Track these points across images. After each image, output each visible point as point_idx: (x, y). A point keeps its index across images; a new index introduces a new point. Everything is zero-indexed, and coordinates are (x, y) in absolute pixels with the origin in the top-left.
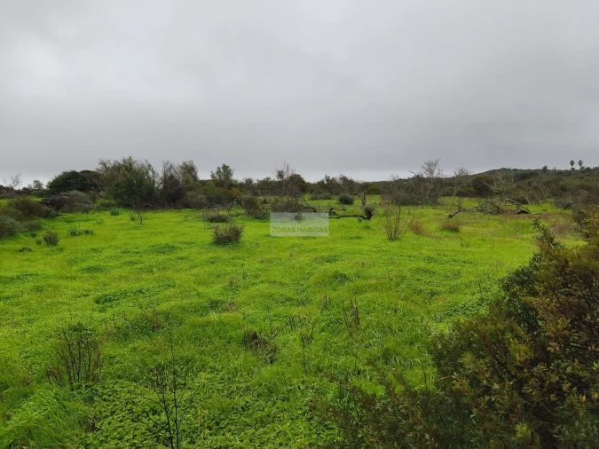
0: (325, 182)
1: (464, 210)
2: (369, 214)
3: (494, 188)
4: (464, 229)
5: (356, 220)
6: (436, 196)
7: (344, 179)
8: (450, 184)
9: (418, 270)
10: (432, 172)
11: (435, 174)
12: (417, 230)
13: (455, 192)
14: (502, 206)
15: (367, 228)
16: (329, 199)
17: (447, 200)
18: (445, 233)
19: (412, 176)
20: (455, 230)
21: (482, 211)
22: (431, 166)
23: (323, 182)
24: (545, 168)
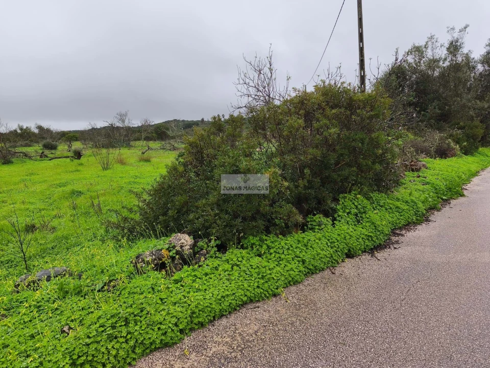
0: (19, 131)
1: (152, 149)
2: (78, 155)
3: (170, 133)
4: (154, 160)
5: (68, 160)
6: (129, 140)
7: (40, 128)
8: (139, 131)
9: (130, 183)
10: (123, 121)
11: (127, 124)
12: (122, 162)
13: (143, 137)
14: (176, 145)
15: (81, 164)
16: (30, 146)
17: (138, 143)
18: (142, 163)
19: (106, 124)
20: (148, 160)
21: (164, 149)
22: (122, 117)
23: (15, 131)
24: (203, 120)
